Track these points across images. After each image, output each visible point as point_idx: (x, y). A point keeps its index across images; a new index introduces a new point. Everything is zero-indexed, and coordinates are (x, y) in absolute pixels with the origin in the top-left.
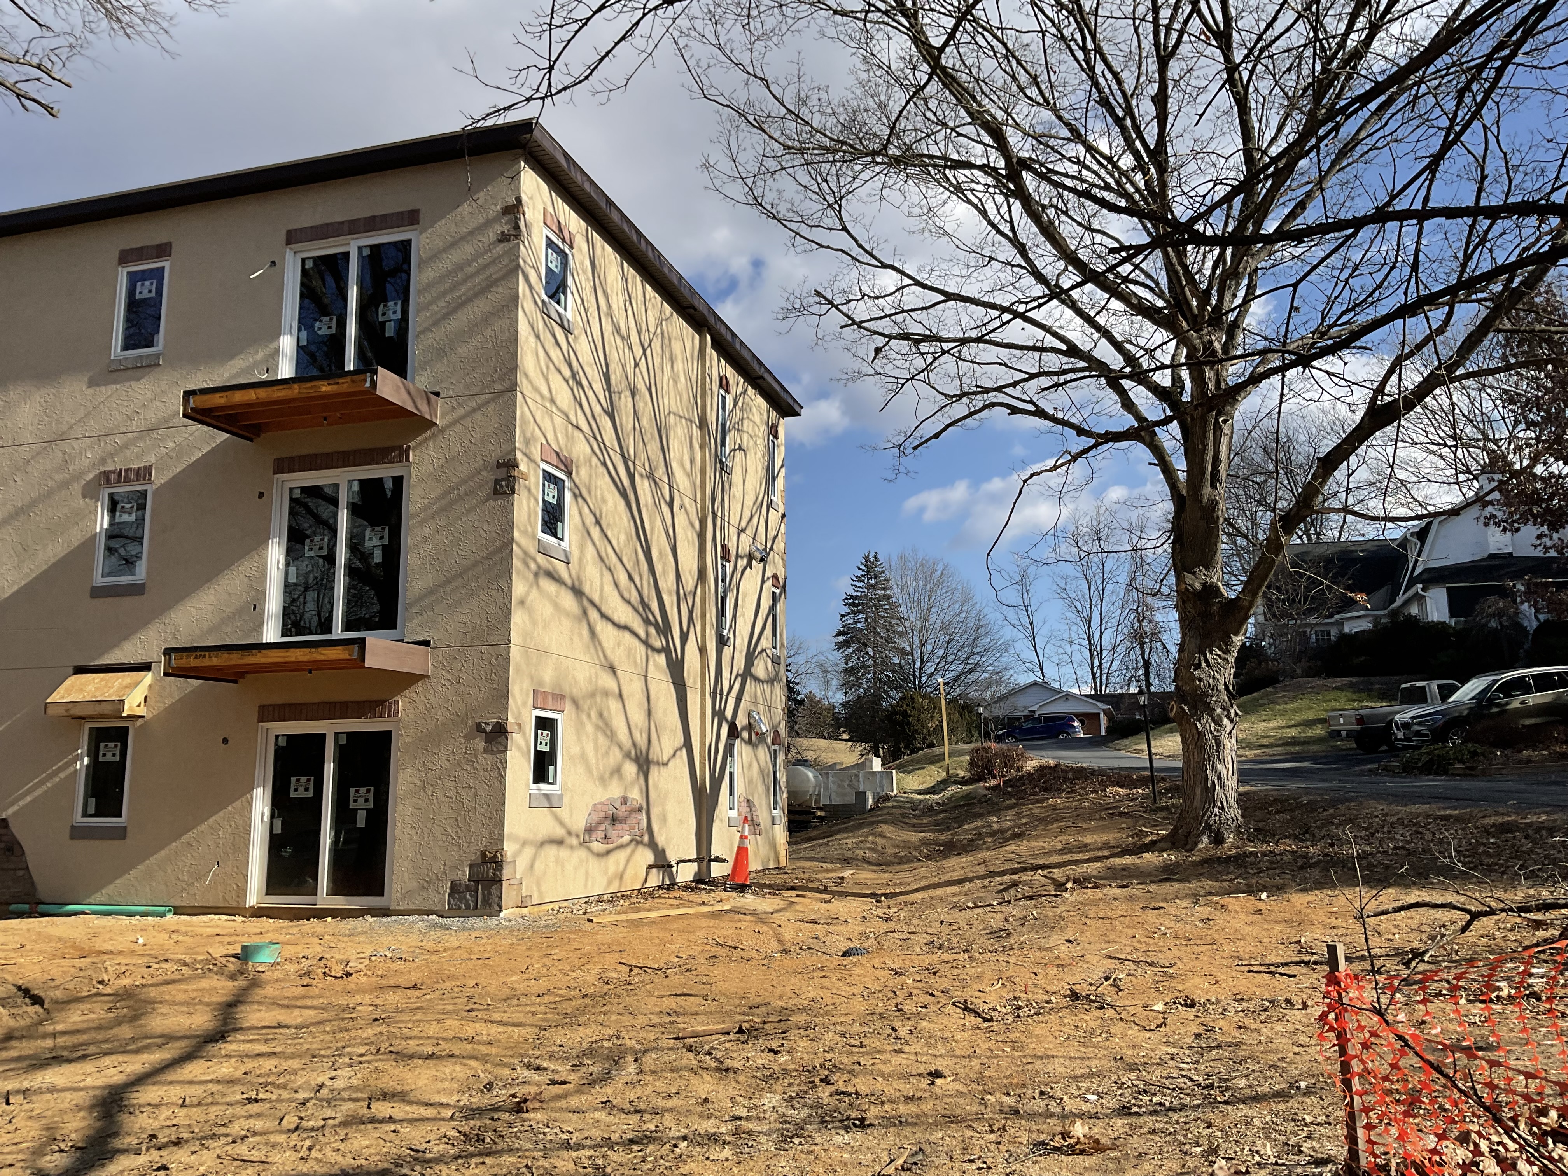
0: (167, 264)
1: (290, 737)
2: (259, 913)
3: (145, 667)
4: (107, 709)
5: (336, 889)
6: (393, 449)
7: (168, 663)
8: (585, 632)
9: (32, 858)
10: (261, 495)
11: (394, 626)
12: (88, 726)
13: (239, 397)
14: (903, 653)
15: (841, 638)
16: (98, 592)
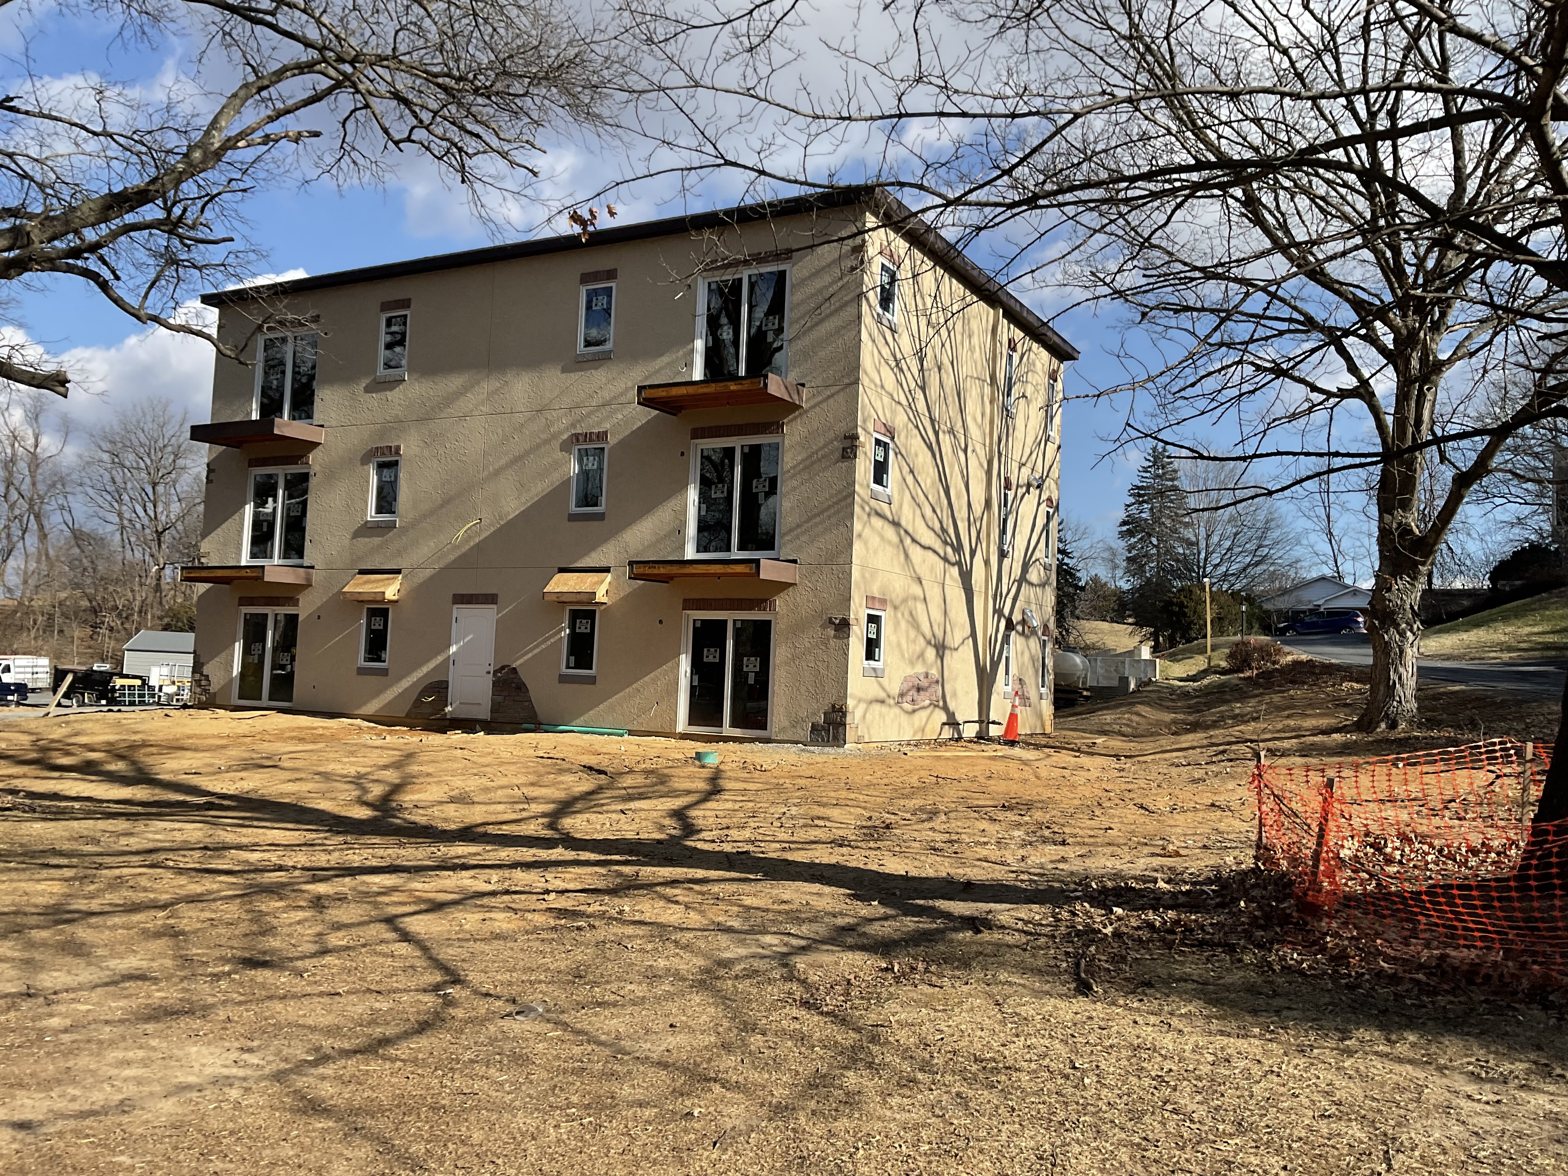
0: (613, 285)
1: (703, 622)
2: (684, 737)
3: (607, 570)
4: (584, 598)
5: (734, 724)
6: (772, 424)
7: (631, 570)
8: (902, 557)
9: (532, 693)
10: (682, 454)
11: (772, 548)
12: (568, 608)
13: (675, 391)
14: (1190, 544)
15: (1125, 528)
16: (573, 518)
